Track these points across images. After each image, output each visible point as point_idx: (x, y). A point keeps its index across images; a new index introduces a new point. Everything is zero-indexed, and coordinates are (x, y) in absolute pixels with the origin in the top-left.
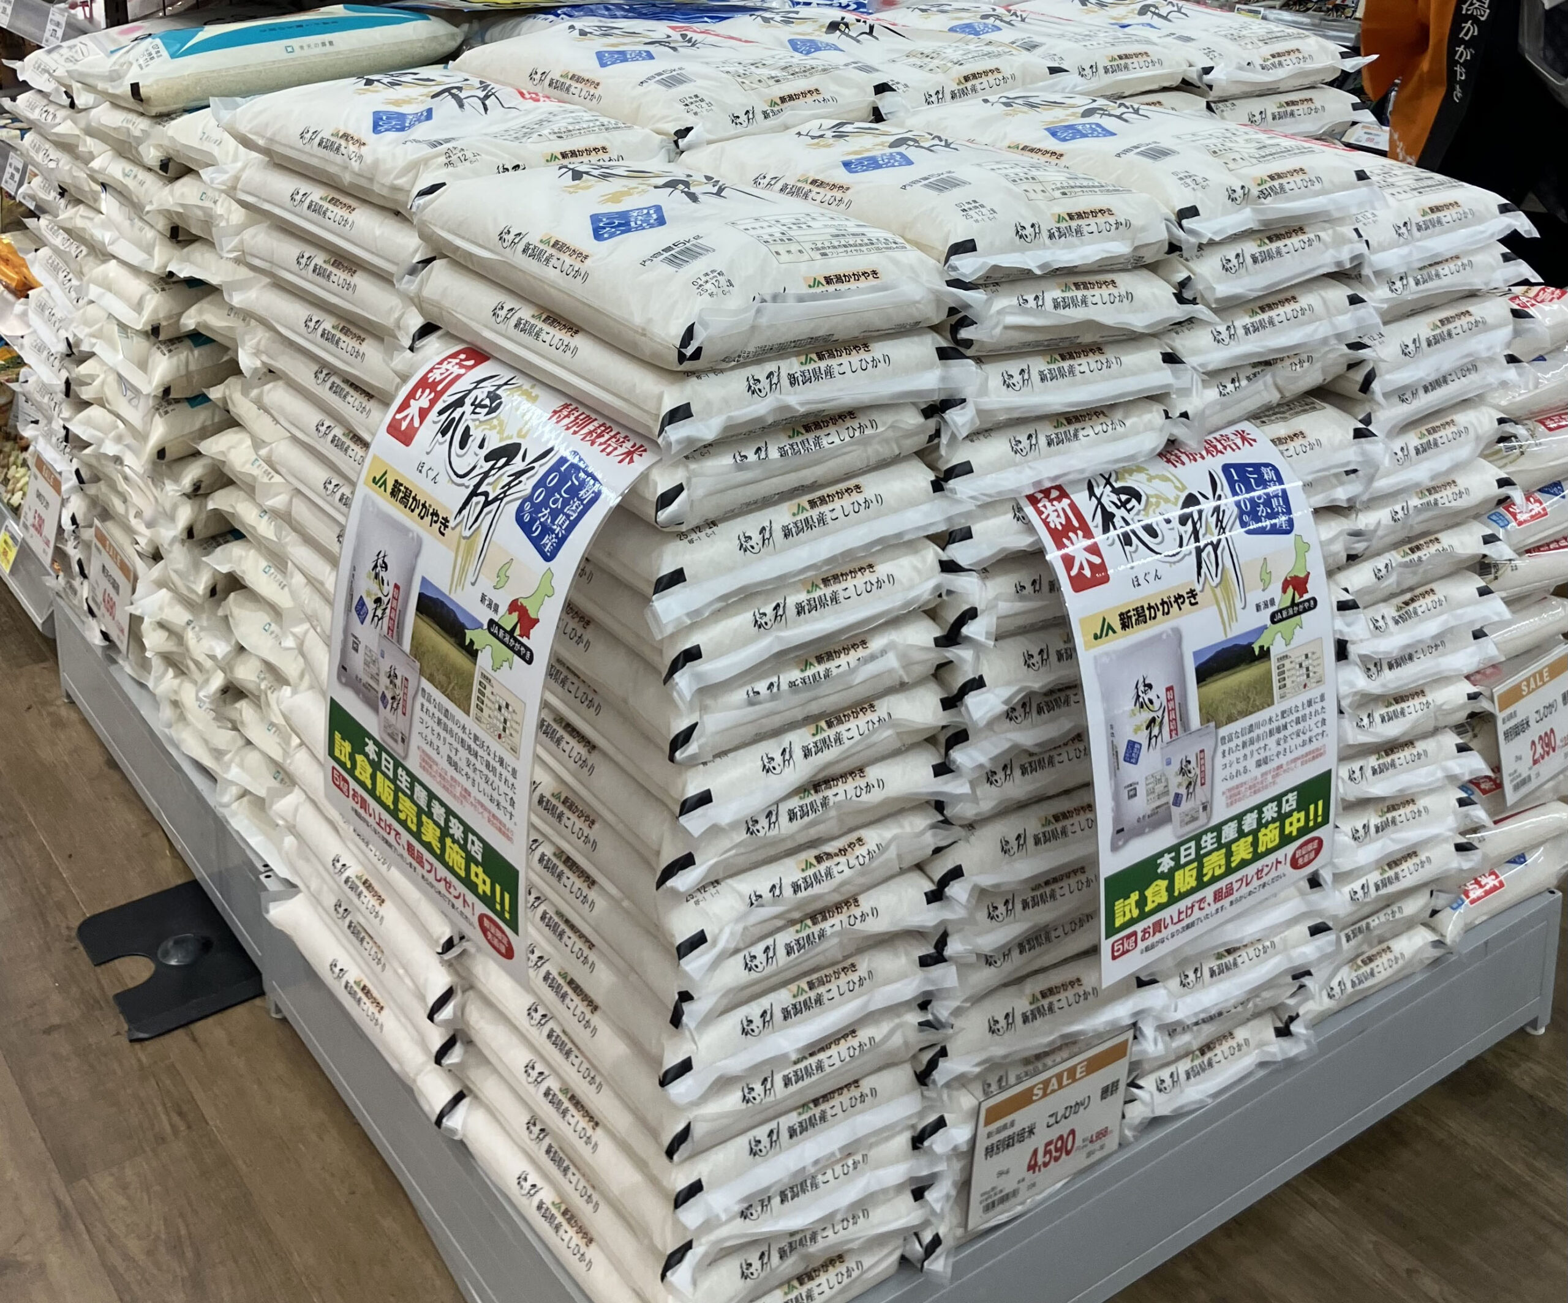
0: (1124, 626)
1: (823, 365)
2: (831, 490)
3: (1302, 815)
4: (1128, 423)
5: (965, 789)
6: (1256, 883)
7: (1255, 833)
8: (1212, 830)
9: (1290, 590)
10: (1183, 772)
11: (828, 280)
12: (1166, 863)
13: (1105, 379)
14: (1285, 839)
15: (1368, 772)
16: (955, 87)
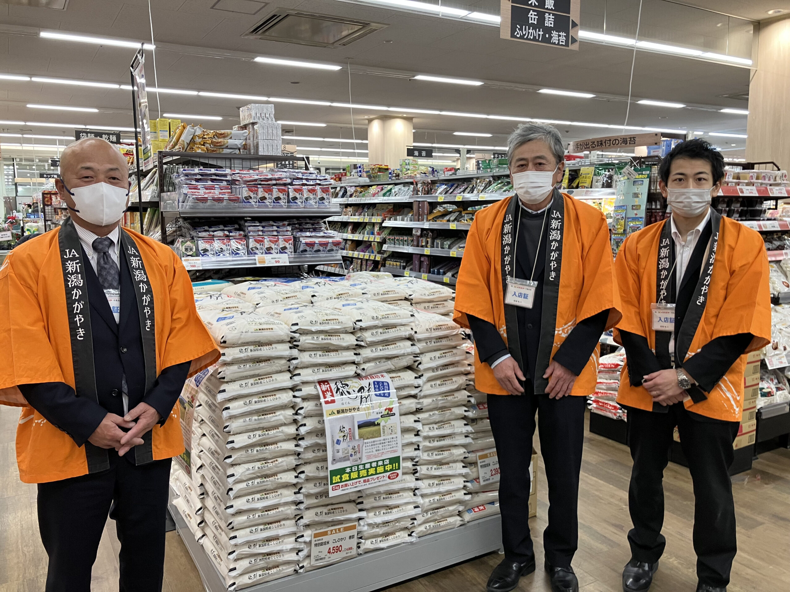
0: (338, 413)
1: (259, 348)
2: (265, 377)
3: (391, 466)
4: (346, 368)
5: (302, 450)
6: (376, 480)
7: (376, 468)
8: (362, 464)
9: (387, 411)
10: (353, 449)
11: (260, 330)
12: (348, 470)
13: (338, 357)
14: (386, 471)
15: (433, 469)
16: (336, 297)
